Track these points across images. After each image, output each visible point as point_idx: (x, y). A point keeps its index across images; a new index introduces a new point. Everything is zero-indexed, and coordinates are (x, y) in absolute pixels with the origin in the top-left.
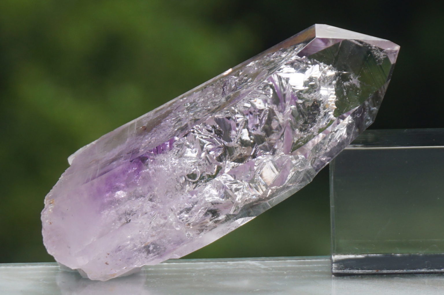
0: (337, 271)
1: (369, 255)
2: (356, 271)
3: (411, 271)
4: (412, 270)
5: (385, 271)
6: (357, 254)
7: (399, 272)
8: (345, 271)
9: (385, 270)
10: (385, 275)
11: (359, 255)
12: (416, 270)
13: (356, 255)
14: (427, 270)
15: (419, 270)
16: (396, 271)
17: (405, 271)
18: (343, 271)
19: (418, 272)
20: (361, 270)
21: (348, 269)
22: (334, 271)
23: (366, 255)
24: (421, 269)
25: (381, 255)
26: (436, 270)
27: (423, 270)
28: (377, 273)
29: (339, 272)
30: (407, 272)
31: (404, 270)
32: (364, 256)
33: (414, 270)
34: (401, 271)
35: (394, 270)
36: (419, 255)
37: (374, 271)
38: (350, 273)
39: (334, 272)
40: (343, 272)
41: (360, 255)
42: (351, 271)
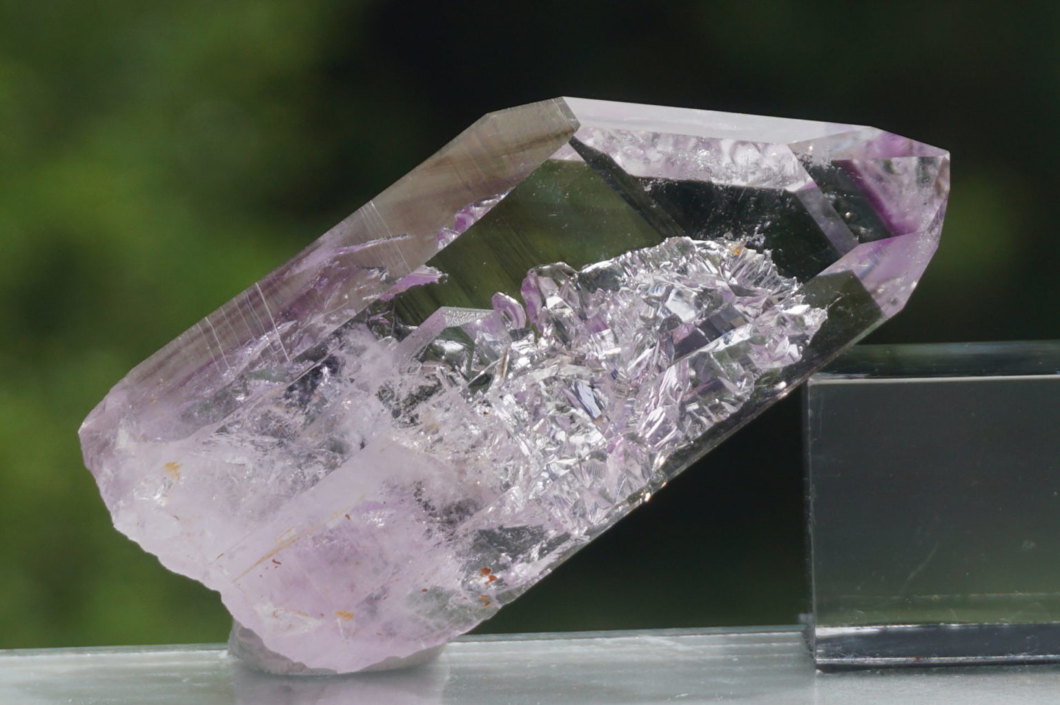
0: (826, 661)
1: (888, 626)
2: (869, 660)
3: (994, 658)
4: (996, 655)
5: (935, 660)
6: (862, 626)
7: (968, 661)
8: (845, 659)
9: (934, 657)
10: (935, 669)
11: (865, 627)
12: (1005, 657)
13: (860, 627)
14: (1029, 656)
15: (1012, 657)
16: (960, 659)
17: (980, 658)
18: (840, 659)
19: (1010, 660)
20: (880, 656)
21: (852, 656)
22: (819, 660)
23: (882, 627)
24: (1015, 653)
25: (915, 626)
26: (1051, 656)
27: (1021, 657)
28: (917, 663)
29: (831, 663)
30: (986, 661)
31: (977, 656)
32: (877, 630)
33: (1001, 657)
34: (971, 659)
35: (956, 656)
36: (1001, 625)
37: (910, 659)
38: (856, 663)
39: (820, 663)
40: (840, 663)
41: (869, 627)
42: (859, 659)
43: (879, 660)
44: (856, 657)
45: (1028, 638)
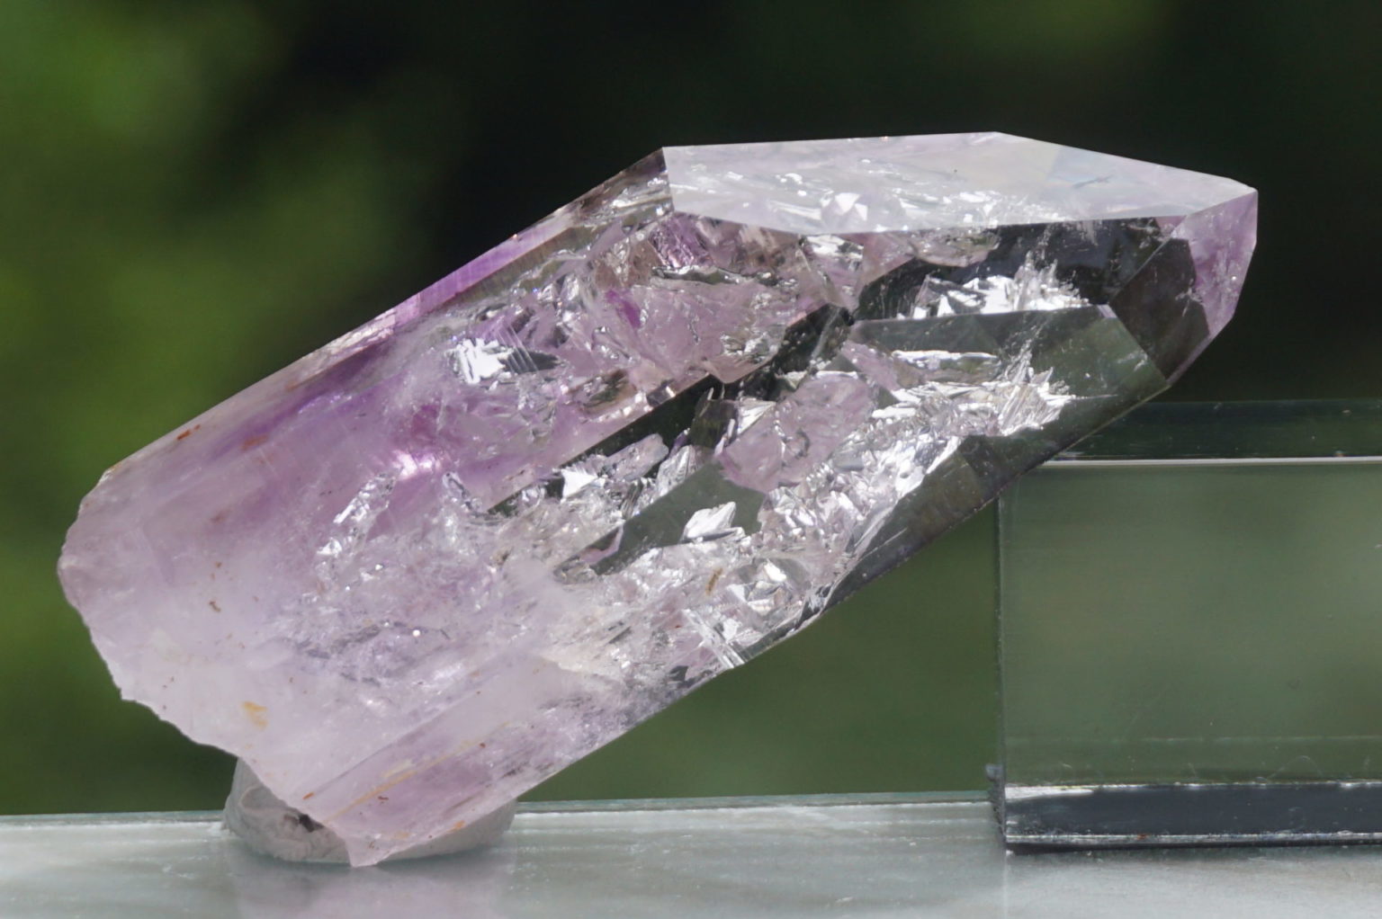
0: (1019, 838)
1: (1105, 786)
2: (1076, 838)
3: (1246, 837)
4: (1247, 833)
5: (1166, 838)
6: (1069, 785)
7: (1210, 841)
8: (1044, 837)
9: (1166, 834)
10: (1165, 851)
11: (1073, 787)
12: (1261, 836)
13: (1066, 787)
14: (1292, 835)
15: (1269, 836)
16: (1199, 837)
17: (1226, 837)
18: (1038, 836)
19: (1266, 839)
20: (1092, 833)
21: (1054, 832)
22: (1011, 838)
23: (1097, 786)
24: (1274, 830)
25: (1141, 786)
26: (1322, 835)
27: (1281, 836)
28: (1141, 842)
29: (1026, 841)
30: (1234, 841)
31: (1223, 833)
32: (1090, 791)
33: (1255, 835)
34: (1215, 838)
35: (1195, 833)
36: (1257, 786)
37: (1132, 836)
38: (1060, 842)
39: (1012, 841)
40: (1038, 842)
41: (1079, 787)
42: (1062, 837)
43: (1091, 839)
44: (1059, 833)
45: (1292, 810)
